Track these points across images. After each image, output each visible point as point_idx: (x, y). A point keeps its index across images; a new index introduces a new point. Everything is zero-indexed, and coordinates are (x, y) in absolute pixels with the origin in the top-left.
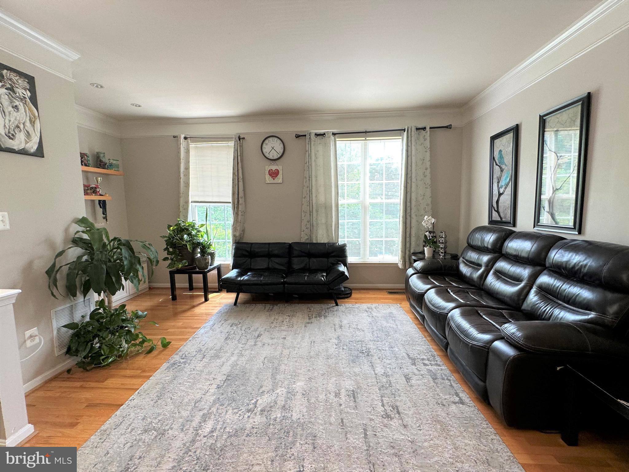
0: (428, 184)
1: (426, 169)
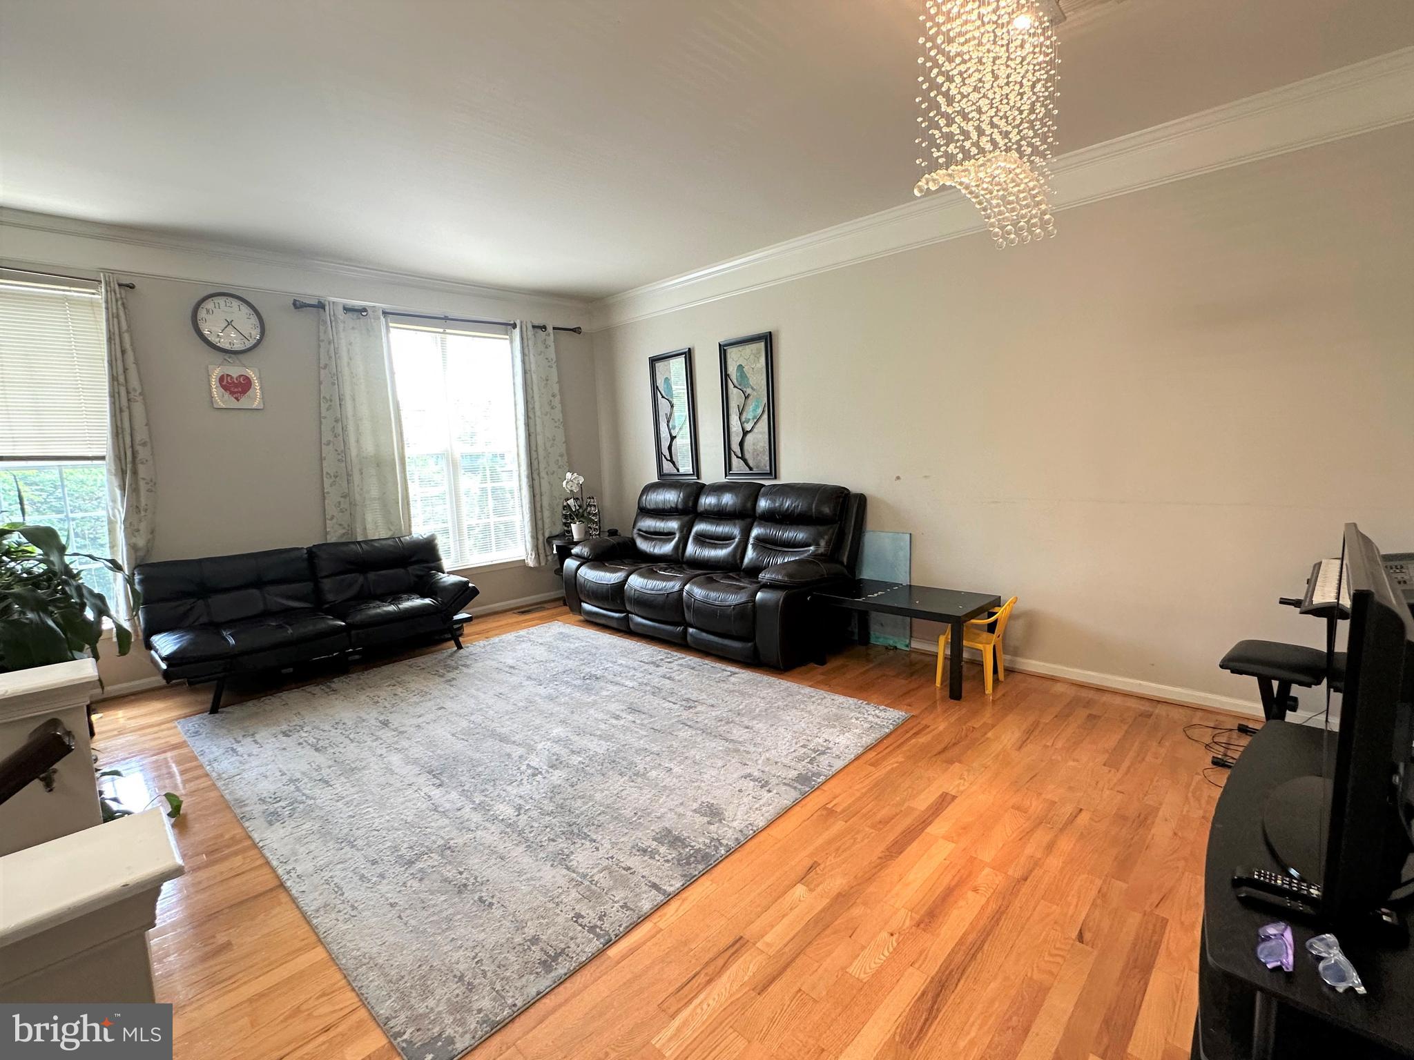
0: (559, 420)
1: (554, 396)
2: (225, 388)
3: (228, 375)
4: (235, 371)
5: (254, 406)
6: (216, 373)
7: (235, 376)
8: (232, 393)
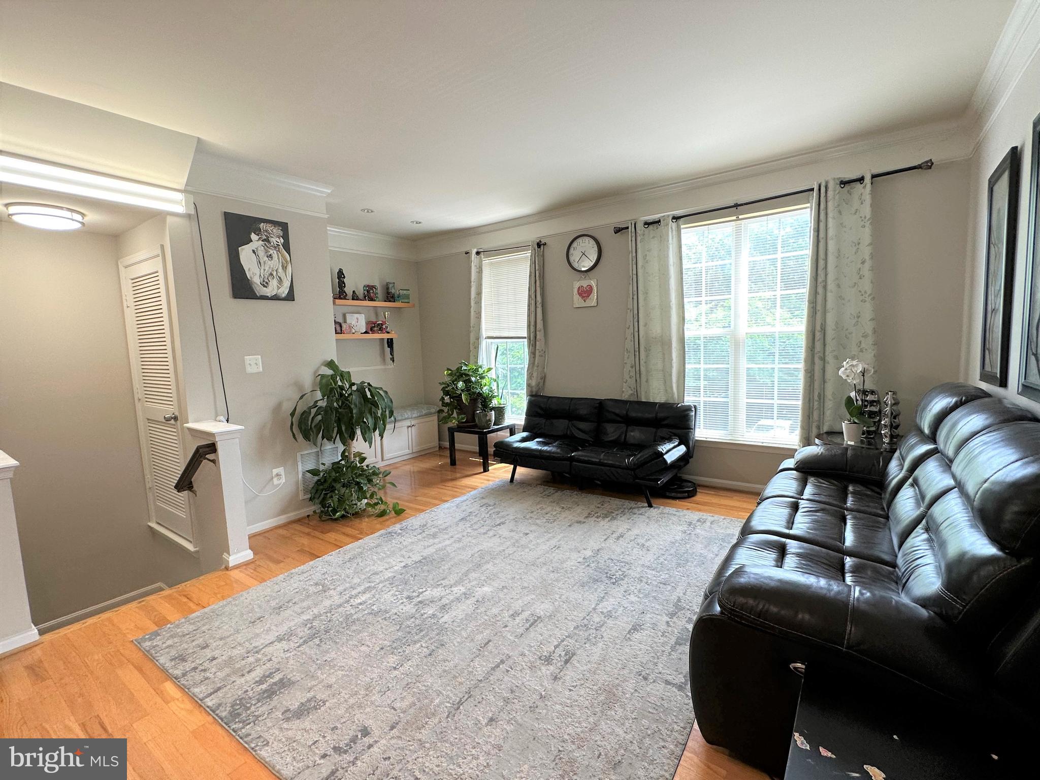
2: (580, 294)
3: (582, 286)
4: (585, 283)
5: (592, 305)
6: (577, 285)
7: (585, 286)
8: (583, 297)
